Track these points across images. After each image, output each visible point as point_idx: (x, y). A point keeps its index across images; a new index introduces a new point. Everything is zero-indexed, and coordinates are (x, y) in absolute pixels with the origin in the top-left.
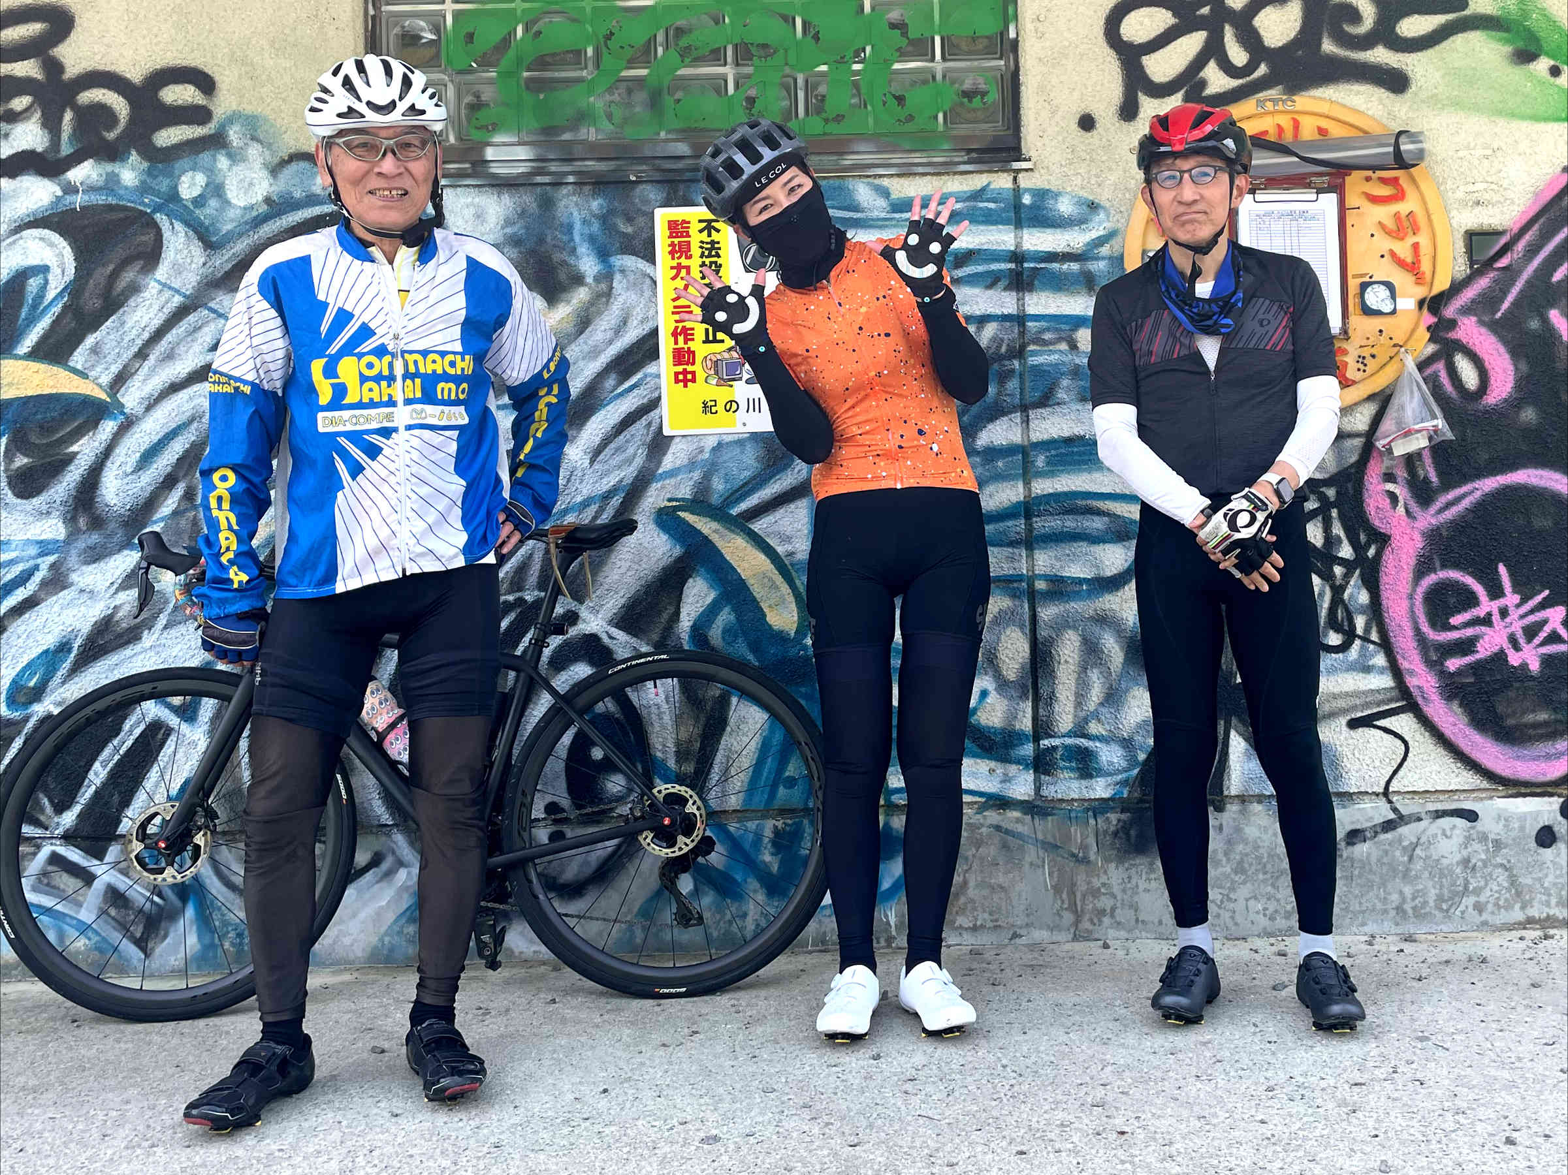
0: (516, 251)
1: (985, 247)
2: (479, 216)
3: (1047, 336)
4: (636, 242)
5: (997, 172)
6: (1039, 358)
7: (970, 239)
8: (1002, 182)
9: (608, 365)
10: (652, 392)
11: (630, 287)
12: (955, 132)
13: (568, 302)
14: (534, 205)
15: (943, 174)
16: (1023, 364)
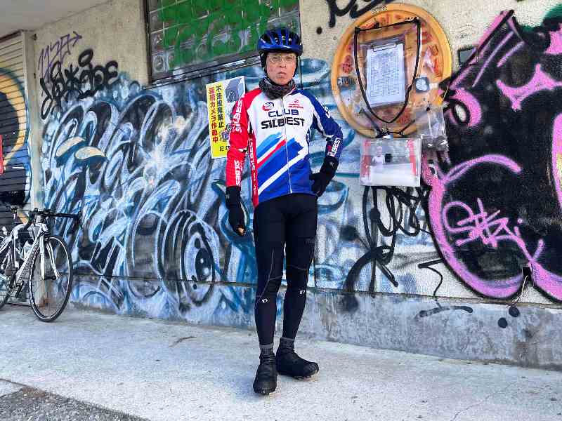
0: (177, 103)
2: (169, 94)
4: (203, 96)
9: (199, 137)
10: (208, 145)
13: (189, 118)
14: (180, 88)
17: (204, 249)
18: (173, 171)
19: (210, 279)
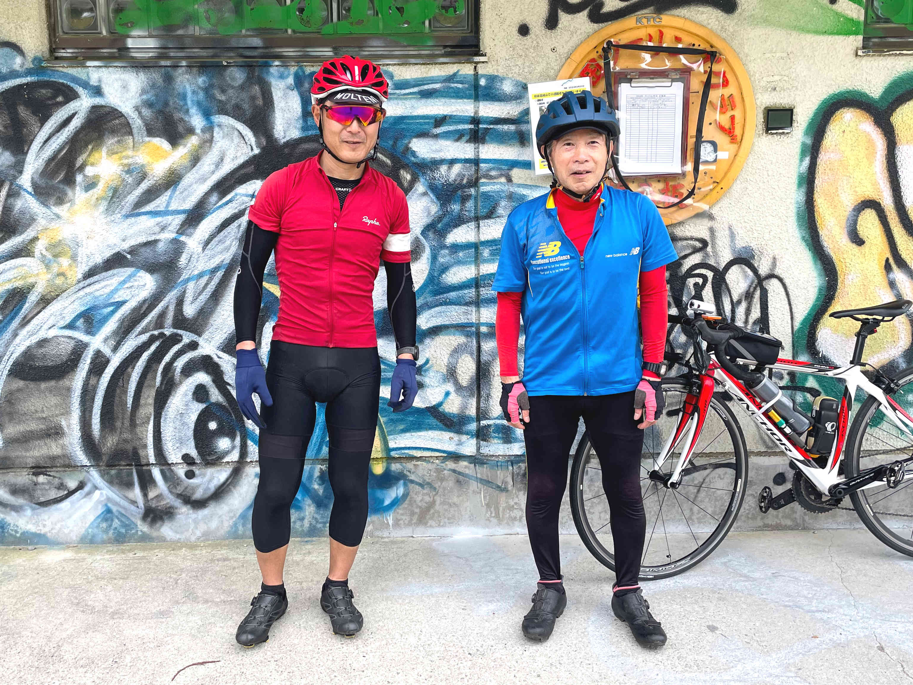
0: (150, 111)
1: (455, 114)
2: (125, 87)
3: (493, 173)
4: (228, 106)
5: (464, 63)
6: (487, 187)
7: (445, 109)
8: (467, 70)
9: (212, 187)
10: (240, 205)
11: (226, 136)
12: (436, 34)
13: (185, 146)
14: (161, 80)
15: (428, 64)
16: (477, 192)
17: (218, 405)
18: (133, 251)
19: (235, 456)
